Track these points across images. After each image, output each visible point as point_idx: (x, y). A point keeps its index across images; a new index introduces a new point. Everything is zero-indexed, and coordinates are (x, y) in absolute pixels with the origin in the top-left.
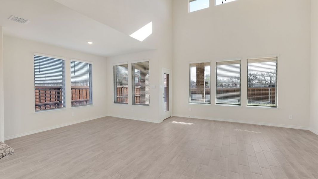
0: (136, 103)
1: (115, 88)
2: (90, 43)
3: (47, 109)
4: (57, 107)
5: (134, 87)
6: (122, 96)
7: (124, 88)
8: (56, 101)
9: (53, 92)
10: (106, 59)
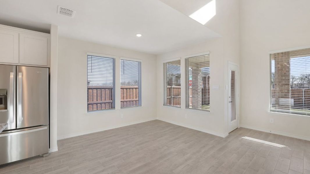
0: (189, 107)
1: (165, 88)
2: (139, 35)
3: (98, 109)
4: (110, 108)
5: (188, 86)
6: (170, 97)
7: (172, 89)
8: (110, 100)
9: (108, 91)
10: (155, 56)
